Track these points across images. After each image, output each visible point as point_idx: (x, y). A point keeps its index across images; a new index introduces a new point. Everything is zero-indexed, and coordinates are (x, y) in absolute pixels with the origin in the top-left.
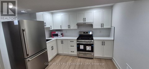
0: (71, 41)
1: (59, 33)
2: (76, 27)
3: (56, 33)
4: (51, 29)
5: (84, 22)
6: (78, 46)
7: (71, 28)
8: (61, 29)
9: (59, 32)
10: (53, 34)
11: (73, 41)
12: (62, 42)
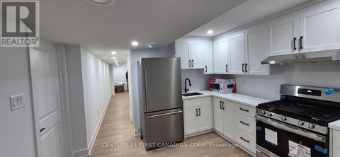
0: (243, 107)
1: (223, 83)
2: (265, 70)
3: (217, 81)
4: (205, 73)
5: (296, 52)
6: (260, 129)
7: (252, 72)
8: (226, 73)
9: (222, 80)
10: (212, 83)
11: (246, 108)
12: (222, 104)
